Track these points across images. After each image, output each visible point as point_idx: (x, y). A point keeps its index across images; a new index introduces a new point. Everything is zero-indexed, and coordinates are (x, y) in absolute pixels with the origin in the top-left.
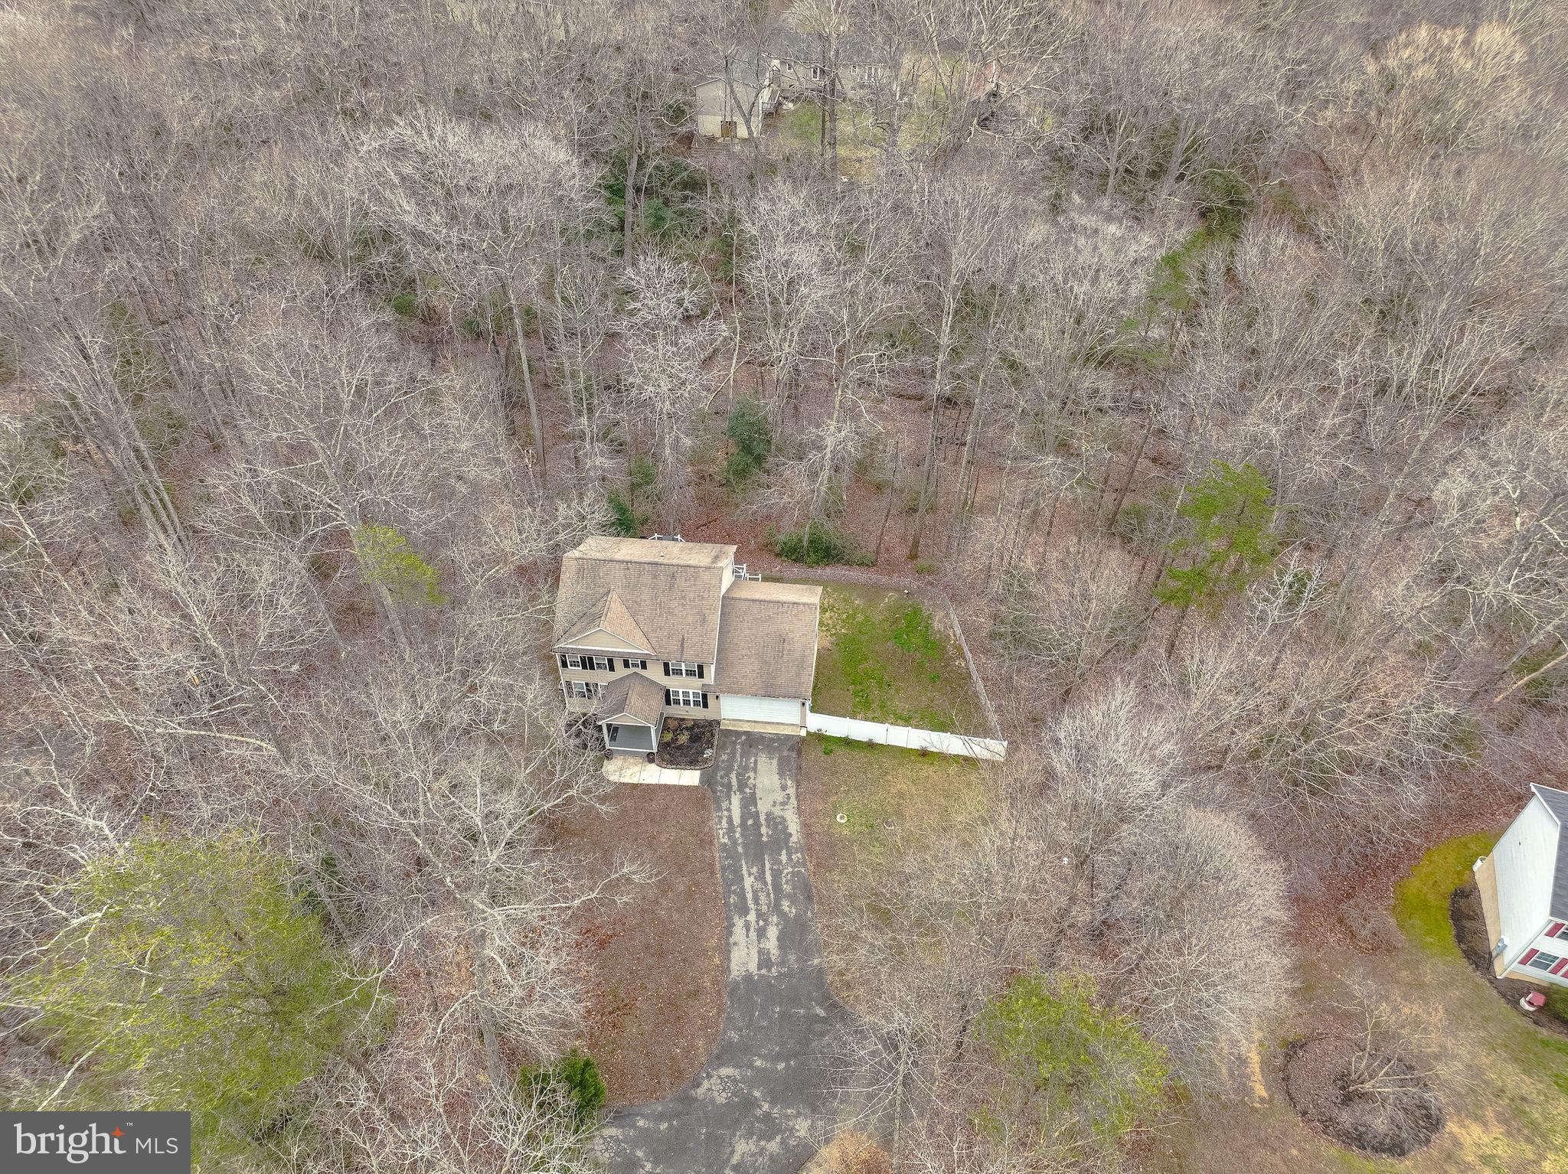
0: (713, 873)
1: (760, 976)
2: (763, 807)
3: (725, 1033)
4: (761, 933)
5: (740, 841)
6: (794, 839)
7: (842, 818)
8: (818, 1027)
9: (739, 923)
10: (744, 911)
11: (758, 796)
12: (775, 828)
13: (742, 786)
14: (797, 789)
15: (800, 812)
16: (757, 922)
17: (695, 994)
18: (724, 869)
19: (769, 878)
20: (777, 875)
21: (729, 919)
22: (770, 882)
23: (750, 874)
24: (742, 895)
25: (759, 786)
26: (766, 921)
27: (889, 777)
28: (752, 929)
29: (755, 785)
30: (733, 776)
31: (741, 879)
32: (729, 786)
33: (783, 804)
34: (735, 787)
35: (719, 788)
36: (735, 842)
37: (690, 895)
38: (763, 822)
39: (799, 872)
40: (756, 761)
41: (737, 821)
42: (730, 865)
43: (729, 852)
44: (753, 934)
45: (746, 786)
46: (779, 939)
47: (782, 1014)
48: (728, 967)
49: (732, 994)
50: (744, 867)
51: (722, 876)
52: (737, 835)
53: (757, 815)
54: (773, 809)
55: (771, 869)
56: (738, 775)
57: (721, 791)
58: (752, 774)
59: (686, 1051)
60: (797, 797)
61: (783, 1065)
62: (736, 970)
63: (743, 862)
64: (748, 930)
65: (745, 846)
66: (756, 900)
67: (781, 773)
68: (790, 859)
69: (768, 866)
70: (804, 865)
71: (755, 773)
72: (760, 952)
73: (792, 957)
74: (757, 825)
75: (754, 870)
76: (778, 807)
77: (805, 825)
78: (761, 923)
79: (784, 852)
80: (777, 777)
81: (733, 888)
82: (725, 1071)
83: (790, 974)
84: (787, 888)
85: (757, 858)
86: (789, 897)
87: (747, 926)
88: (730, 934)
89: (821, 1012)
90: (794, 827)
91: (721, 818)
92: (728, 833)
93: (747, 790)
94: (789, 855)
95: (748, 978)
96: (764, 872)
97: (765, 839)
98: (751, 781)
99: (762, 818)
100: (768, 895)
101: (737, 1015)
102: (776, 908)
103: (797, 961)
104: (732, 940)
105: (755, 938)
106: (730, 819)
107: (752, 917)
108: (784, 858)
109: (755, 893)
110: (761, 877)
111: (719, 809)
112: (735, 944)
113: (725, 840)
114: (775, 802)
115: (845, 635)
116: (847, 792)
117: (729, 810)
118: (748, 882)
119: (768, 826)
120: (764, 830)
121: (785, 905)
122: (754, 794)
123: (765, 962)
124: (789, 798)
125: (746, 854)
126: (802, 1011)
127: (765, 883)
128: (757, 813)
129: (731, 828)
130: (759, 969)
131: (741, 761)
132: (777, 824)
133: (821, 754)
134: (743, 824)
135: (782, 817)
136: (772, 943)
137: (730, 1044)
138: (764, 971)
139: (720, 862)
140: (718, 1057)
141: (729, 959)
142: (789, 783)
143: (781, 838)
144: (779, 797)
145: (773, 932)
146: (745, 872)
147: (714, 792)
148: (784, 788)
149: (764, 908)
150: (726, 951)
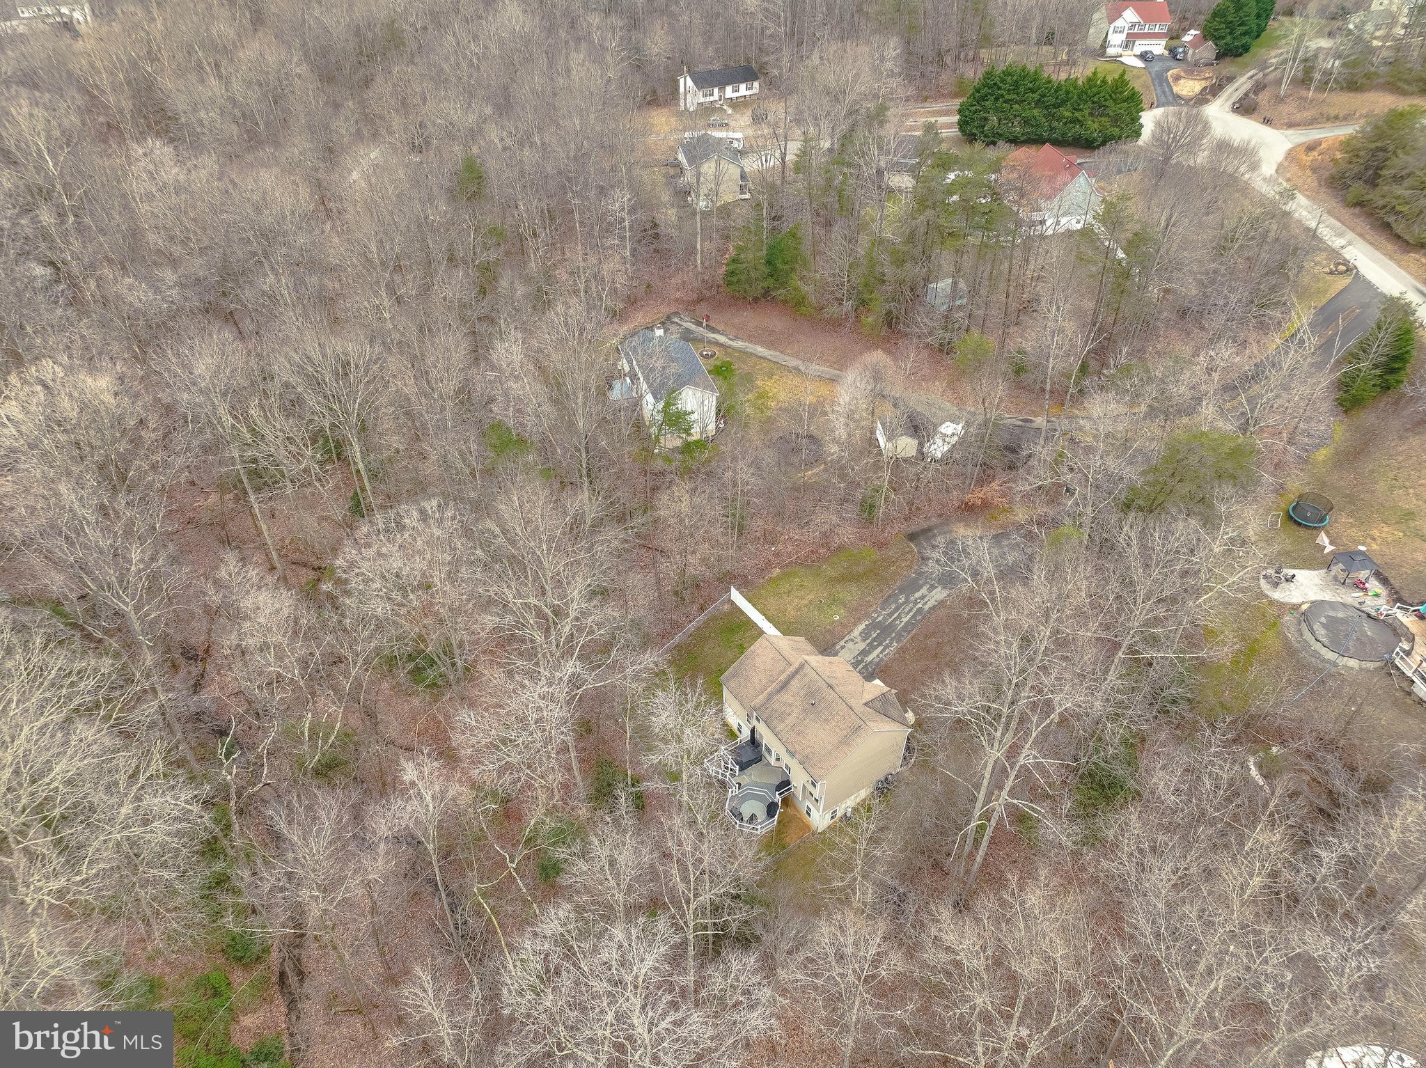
0: (915, 635)
1: (939, 585)
2: (862, 646)
4: (923, 597)
5: (889, 638)
6: (867, 623)
7: (836, 617)
9: (926, 607)
10: (920, 610)
11: (858, 652)
12: (869, 632)
15: (850, 632)
16: (919, 602)
18: (909, 632)
19: (896, 615)
20: (890, 615)
21: (929, 612)
22: (898, 613)
23: (901, 622)
24: (914, 616)
25: (852, 656)
26: (916, 601)
28: (924, 601)
30: (860, 667)
31: (908, 623)
32: (866, 666)
33: (852, 640)
34: (865, 663)
36: (892, 640)
37: (933, 634)
38: (870, 639)
39: (881, 609)
41: (880, 648)
42: (905, 632)
43: (898, 638)
44: (926, 600)
45: (857, 661)
46: (918, 591)
48: (947, 596)
50: (900, 626)
51: (912, 631)
52: (887, 642)
53: (870, 644)
54: (859, 642)
55: (891, 618)
57: (871, 667)
60: (843, 639)
62: (947, 592)
63: (898, 629)
64: (926, 602)
65: (889, 635)
66: (910, 610)
68: (878, 616)
69: (890, 620)
70: (876, 610)
71: (850, 660)
72: (930, 592)
73: (921, 582)
74: (874, 640)
75: (897, 622)
76: (857, 640)
77: (855, 625)
79: (877, 621)
80: (841, 652)
81: (914, 622)
84: (893, 606)
85: (892, 625)
86: (896, 601)
87: (925, 604)
88: (934, 606)
90: (861, 627)
91: (885, 656)
92: (890, 646)
93: (859, 658)
94: (876, 618)
95: (944, 588)
97: (878, 631)
98: (855, 659)
99: (868, 641)
100: (903, 609)
101: (960, 580)
102: (907, 601)
103: (920, 580)
104: (936, 604)
105: (927, 598)
106: (881, 652)
107: (920, 605)
108: (880, 618)
109: (907, 614)
110: (899, 617)
111: (882, 660)
112: (936, 601)
113: (895, 644)
114: (855, 644)
116: (819, 626)
117: (878, 656)
118: (905, 620)
119: (871, 635)
120: (874, 635)
122: (859, 655)
123: (932, 587)
124: (847, 641)
125: (893, 631)
127: (900, 614)
128: (867, 645)
129: (887, 647)
130: (937, 587)
132: (865, 635)
134: (879, 645)
135: (860, 635)
136: (924, 591)
138: (936, 585)
139: (907, 637)
141: (944, 598)
142: (838, 648)
143: (874, 626)
144: (850, 645)
145: (918, 595)
146: (903, 624)
147: (875, 669)
148: (843, 647)
149: (911, 605)
150: (941, 603)
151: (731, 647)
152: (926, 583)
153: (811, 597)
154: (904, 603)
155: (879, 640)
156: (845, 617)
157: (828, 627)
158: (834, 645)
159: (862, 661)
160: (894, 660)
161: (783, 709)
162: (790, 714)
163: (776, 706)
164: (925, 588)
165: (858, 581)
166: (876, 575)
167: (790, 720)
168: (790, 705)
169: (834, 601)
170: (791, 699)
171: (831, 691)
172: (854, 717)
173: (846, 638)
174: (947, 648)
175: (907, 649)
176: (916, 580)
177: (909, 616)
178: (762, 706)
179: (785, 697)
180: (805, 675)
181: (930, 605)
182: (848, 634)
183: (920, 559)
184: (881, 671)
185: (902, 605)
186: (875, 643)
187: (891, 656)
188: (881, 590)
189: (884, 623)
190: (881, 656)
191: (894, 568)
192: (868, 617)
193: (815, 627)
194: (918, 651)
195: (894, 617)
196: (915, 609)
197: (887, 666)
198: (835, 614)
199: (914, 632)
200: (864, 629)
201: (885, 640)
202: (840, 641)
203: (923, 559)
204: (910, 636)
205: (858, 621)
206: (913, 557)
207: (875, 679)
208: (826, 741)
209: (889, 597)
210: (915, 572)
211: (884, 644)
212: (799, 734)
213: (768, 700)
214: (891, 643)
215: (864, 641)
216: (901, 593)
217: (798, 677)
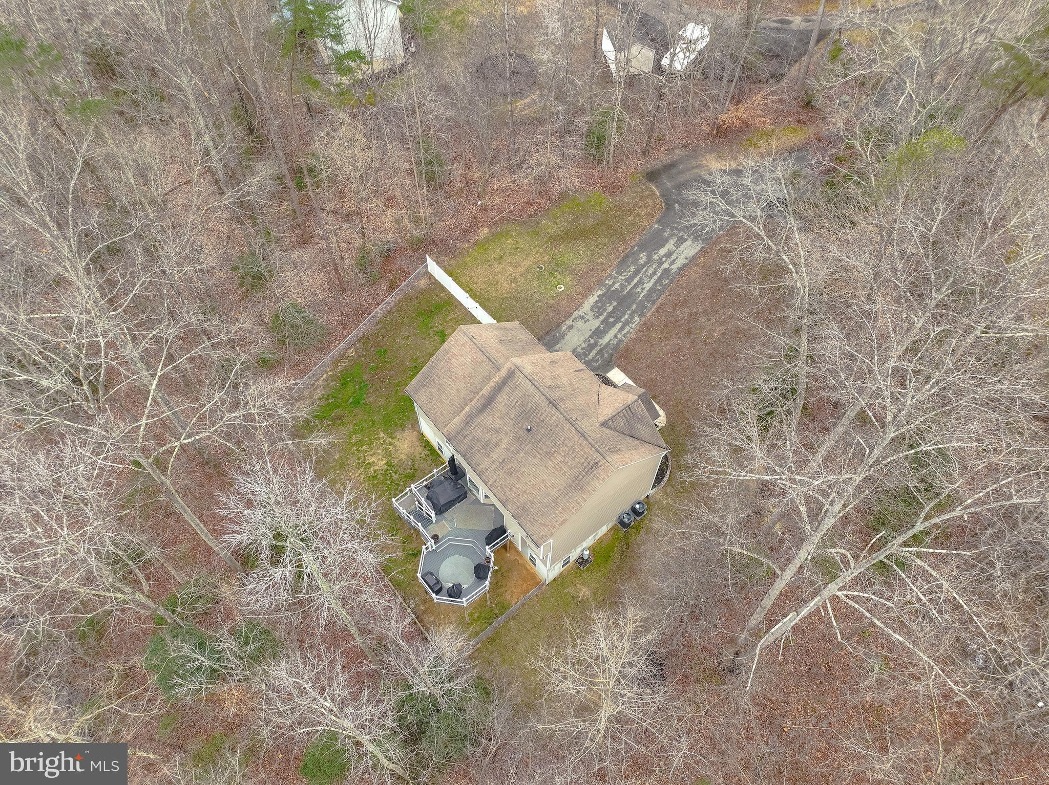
0: (661, 305)
1: (689, 237)
2: (595, 324)
4: (669, 254)
5: (629, 312)
6: (600, 292)
7: (560, 288)
8: (684, 202)
9: (674, 267)
10: (666, 272)
11: (590, 333)
12: (603, 305)
13: (591, 347)
14: (564, 321)
15: (579, 306)
16: (665, 261)
18: (654, 302)
19: (636, 280)
20: (629, 280)
21: (677, 273)
22: (638, 277)
23: (643, 289)
24: (659, 280)
25: (582, 339)
26: (661, 259)
27: (505, 295)
28: (672, 260)
29: (585, 341)
30: (590, 357)
31: (651, 290)
32: (600, 352)
33: (582, 317)
34: (597, 348)
35: (606, 355)
36: (632, 314)
37: (685, 302)
38: (605, 314)
39: (617, 273)
41: (618, 326)
42: (648, 302)
43: (641, 311)
44: (673, 257)
45: (590, 345)
46: (663, 246)
48: (700, 251)
49: (709, 239)
50: (643, 295)
51: (657, 299)
52: (627, 317)
53: (604, 322)
54: (591, 319)
55: (630, 284)
56: (587, 355)
57: (607, 352)
58: (579, 349)
60: (571, 316)
63: (640, 298)
64: (674, 260)
65: (629, 307)
66: (654, 273)
67: (562, 337)
68: (614, 283)
69: (629, 287)
70: (610, 275)
71: (576, 349)
72: (678, 246)
73: (666, 234)
74: (610, 315)
75: (638, 290)
76: (587, 317)
77: (585, 297)
78: (664, 259)
79: (613, 289)
80: (566, 337)
81: (659, 288)
84: (632, 269)
85: (631, 294)
86: (635, 262)
87: (673, 262)
88: (684, 265)
89: (677, 206)
90: (593, 299)
91: (624, 335)
92: (631, 322)
93: (592, 341)
94: (612, 286)
95: (696, 240)
96: (636, 285)
97: (615, 303)
98: (584, 346)
99: (602, 318)
100: (645, 272)
102: (649, 261)
103: (665, 231)
104: (687, 262)
105: (675, 254)
106: (620, 331)
107: (666, 265)
108: (617, 286)
109: (651, 277)
110: (640, 283)
111: (620, 341)
112: (687, 259)
113: (637, 319)
114: (585, 322)
115: (385, 431)
116: (538, 301)
117: (615, 336)
118: (648, 286)
119: (605, 309)
120: (610, 309)
122: (591, 336)
123: (681, 240)
124: (575, 319)
125: (633, 302)
126: (685, 211)
127: (641, 278)
128: (602, 323)
129: (627, 323)
130: (687, 240)
132: (598, 309)
134: (617, 321)
135: (592, 310)
136: (670, 246)
138: (686, 237)
139: (651, 308)
141: (697, 254)
142: (564, 328)
143: (608, 296)
144: (580, 324)
145: (663, 251)
146: (645, 291)
147: (612, 355)
148: (571, 327)
149: (655, 266)
150: (693, 260)
151: (429, 334)
152: (672, 235)
153: (528, 263)
154: (646, 263)
155: (616, 315)
156: (572, 287)
157: (551, 301)
158: (560, 324)
159: (595, 345)
160: (635, 341)
161: (488, 436)
162: (497, 445)
163: (478, 433)
164: (672, 242)
165: (587, 238)
166: (609, 228)
167: (497, 454)
168: (497, 431)
169: (558, 265)
170: (498, 423)
171: (554, 411)
172: (587, 449)
173: (575, 315)
174: (702, 321)
175: (652, 325)
176: (659, 232)
177: (652, 281)
178: (458, 433)
179: (490, 419)
180: (516, 387)
181: (678, 264)
182: (576, 309)
183: (663, 205)
184: (621, 357)
185: (643, 266)
186: (612, 320)
187: (633, 336)
188: (617, 249)
189: (621, 292)
190: (619, 336)
191: (631, 218)
192: (602, 285)
193: (534, 304)
194: (666, 326)
195: (633, 283)
196: (660, 271)
197: (627, 350)
198: (559, 284)
199: (660, 301)
200: (597, 302)
201: (624, 315)
202: (566, 319)
203: (667, 204)
204: (655, 307)
205: (589, 291)
206: (654, 202)
207: (613, 368)
208: (549, 484)
209: (627, 256)
210: (658, 222)
211: (623, 320)
212: (511, 474)
213: (467, 424)
214: (632, 318)
215: (597, 317)
216: (642, 250)
217: (507, 389)
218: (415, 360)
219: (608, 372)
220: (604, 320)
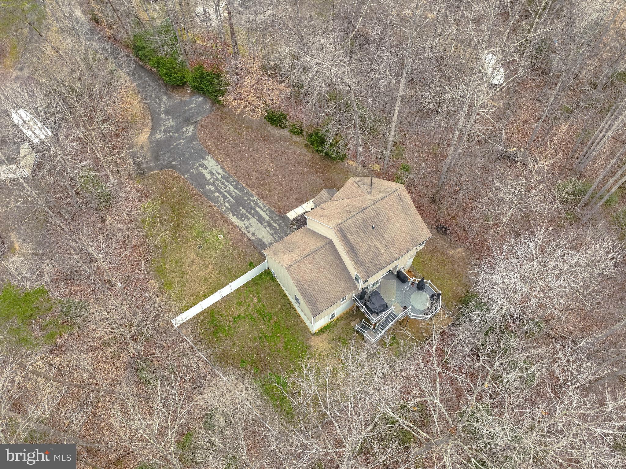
0: (247, 185)
1: (201, 161)
2: (253, 221)
3: (198, 141)
4: (212, 174)
5: (249, 202)
6: (230, 215)
7: (220, 237)
8: (171, 159)
9: (222, 173)
10: (223, 177)
11: (260, 224)
12: (241, 214)
13: (269, 225)
14: (248, 238)
15: (238, 228)
16: (216, 177)
17: (216, 146)
18: (244, 188)
19: (226, 194)
20: (225, 198)
21: (226, 172)
22: (224, 192)
23: (234, 191)
24: (230, 183)
25: (263, 229)
26: (214, 178)
27: (217, 272)
28: (216, 173)
29: (265, 228)
30: (277, 227)
31: (235, 187)
32: (275, 221)
33: (247, 227)
34: (272, 222)
35: (277, 218)
36: (251, 200)
37: (247, 173)
38: (248, 214)
39: (218, 203)
40: (275, 238)
41: (257, 209)
42: (243, 190)
43: (250, 196)
44: (214, 172)
45: (268, 226)
46: (204, 175)
47: (184, 155)
48: (213, 158)
49: (205, 152)
50: (238, 192)
51: (243, 186)
52: (252, 203)
53: (253, 216)
54: (249, 222)
55: (228, 198)
56: (276, 228)
57: (276, 217)
58: (271, 232)
59: (204, 131)
60: (245, 234)
61: (174, 144)
62: (209, 158)
63: (240, 194)
64: (217, 172)
65: (245, 201)
66: (223, 184)
67: (260, 240)
68: (225, 206)
69: (230, 198)
70: (218, 207)
71: (270, 233)
72: (207, 168)
73: (195, 172)
74: (249, 212)
75: (234, 194)
76: (248, 224)
77: (231, 223)
78: (215, 177)
79: (229, 207)
80: (260, 237)
81: (235, 183)
82: (190, 134)
83: (192, 167)
84: (217, 194)
85: (236, 198)
86: (212, 192)
87: (219, 173)
88: (222, 168)
90: (235, 219)
91: (265, 207)
92: (256, 202)
93: (266, 224)
94: (227, 208)
95: (204, 158)
96: (230, 195)
97: (241, 208)
98: (268, 229)
99: (250, 216)
100: (221, 188)
101: (198, 148)
102: (214, 185)
103: (193, 172)
104: (219, 166)
105: (212, 171)
106: (261, 208)
107: (220, 177)
108: (228, 205)
109: (226, 186)
110: (229, 192)
111: (268, 209)
112: (217, 166)
113: (255, 199)
114: (251, 226)
116: (228, 251)
117: (265, 211)
118: (232, 188)
119: (244, 214)
120: (244, 211)
121: (212, 188)
122: (262, 224)
123: (202, 166)
124: (247, 231)
125: (242, 198)
126: (179, 160)
127: (226, 191)
128: (254, 217)
129: (257, 204)
130: (203, 163)
131: (280, 235)
132: (243, 217)
133: (252, 261)
134: (254, 209)
135: (243, 221)
136: (205, 172)
137: (194, 140)
138: (200, 163)
139: (248, 190)
140: (195, 135)
141: (215, 160)
142: (253, 238)
143: (235, 211)
144: (252, 229)
145: (208, 176)
146: (236, 191)
147: (277, 215)
148: (253, 234)
149: (218, 182)
150: (219, 163)
151: (235, 328)
152: (197, 169)
153: (192, 255)
155: (249, 209)
156: (221, 230)
157: (230, 243)
159: (269, 223)
160: (269, 202)
163: (368, 258)
164: (202, 170)
165: (182, 216)
166: (178, 203)
167: (382, 249)
168: (370, 247)
169: (201, 237)
170: (365, 245)
171: (368, 210)
172: (391, 197)
173: (245, 231)
174: (261, 168)
175: (260, 192)
176: (192, 175)
177: (229, 186)
178: (366, 271)
179: (362, 249)
180: (348, 229)
181: (220, 171)
182: (240, 229)
183: (169, 169)
184: (279, 211)
185: (216, 188)
186: (252, 211)
187: (266, 203)
188: (197, 201)
189: (233, 203)
190: (265, 209)
191: (174, 189)
192: (225, 213)
193: (230, 254)
194: (262, 186)
195: (228, 195)
196: (223, 180)
197: (275, 207)
198: (217, 237)
199: (244, 185)
200: (237, 217)
201: (250, 204)
202: (247, 236)
203: (170, 168)
204: (248, 188)
205: (227, 220)
206: (165, 174)
207: (286, 216)
208: (403, 224)
209: (206, 196)
210: (183, 174)
211: (254, 206)
212: (394, 243)
213: (361, 265)
214: (253, 201)
215: (249, 219)
216: (204, 187)
217: (348, 235)
218: (255, 338)
219: (289, 219)
220: (252, 216)
